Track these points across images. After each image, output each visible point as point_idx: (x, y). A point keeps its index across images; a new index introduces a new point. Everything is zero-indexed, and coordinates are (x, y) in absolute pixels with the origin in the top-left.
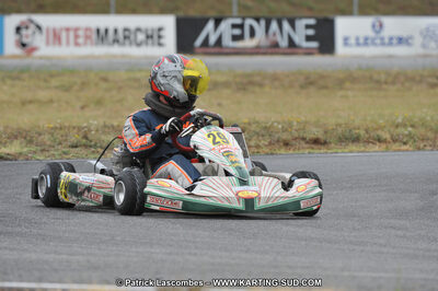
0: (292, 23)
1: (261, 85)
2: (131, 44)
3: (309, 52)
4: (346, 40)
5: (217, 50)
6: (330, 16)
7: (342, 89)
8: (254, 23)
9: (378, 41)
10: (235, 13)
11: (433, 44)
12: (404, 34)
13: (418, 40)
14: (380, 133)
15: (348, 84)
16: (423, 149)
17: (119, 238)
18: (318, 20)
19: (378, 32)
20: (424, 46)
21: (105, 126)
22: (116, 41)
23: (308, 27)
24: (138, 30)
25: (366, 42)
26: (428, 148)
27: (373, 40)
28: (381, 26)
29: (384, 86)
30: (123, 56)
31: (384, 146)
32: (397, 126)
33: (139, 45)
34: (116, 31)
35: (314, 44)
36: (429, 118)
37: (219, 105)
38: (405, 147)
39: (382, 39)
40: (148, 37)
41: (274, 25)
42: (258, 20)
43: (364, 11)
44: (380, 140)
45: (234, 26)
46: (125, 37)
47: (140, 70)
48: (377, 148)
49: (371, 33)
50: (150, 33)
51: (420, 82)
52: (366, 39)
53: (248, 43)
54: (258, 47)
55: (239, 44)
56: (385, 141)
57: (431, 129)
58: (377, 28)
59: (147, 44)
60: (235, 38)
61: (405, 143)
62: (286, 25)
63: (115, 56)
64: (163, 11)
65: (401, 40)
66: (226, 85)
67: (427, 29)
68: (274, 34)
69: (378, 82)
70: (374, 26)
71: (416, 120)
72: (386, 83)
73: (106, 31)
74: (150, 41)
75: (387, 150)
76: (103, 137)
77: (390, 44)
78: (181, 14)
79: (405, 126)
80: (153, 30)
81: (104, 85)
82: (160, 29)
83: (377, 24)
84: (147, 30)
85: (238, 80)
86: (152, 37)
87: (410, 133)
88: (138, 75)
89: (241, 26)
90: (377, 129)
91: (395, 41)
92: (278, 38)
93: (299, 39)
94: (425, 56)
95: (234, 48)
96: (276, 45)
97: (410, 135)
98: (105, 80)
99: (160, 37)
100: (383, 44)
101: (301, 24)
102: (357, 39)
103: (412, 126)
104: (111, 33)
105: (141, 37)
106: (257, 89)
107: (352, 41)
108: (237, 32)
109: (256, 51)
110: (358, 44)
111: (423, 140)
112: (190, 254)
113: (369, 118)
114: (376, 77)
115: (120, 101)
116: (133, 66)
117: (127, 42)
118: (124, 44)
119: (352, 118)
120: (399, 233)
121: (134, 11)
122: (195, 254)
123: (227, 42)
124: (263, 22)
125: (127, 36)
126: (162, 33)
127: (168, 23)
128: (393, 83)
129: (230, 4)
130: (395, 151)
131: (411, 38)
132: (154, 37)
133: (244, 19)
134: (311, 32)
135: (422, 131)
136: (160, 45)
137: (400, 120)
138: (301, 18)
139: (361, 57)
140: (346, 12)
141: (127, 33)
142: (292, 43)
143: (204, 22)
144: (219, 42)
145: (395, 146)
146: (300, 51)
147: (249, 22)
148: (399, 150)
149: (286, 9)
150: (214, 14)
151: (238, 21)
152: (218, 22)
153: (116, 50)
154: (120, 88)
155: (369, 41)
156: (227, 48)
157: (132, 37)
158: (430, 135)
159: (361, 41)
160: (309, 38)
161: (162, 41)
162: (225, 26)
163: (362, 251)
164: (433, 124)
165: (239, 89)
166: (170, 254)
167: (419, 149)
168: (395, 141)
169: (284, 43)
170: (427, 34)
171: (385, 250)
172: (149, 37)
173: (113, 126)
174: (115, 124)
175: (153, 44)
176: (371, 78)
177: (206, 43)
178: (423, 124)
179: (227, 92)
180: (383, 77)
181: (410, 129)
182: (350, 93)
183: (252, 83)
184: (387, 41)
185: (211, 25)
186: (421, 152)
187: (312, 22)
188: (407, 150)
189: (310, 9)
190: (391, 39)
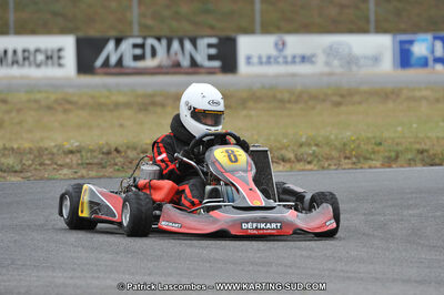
0: (194, 42)
1: (163, 106)
2: (30, 65)
3: (211, 72)
4: (249, 59)
5: (117, 70)
6: (232, 34)
7: (245, 108)
8: (155, 43)
9: (281, 60)
10: (136, 33)
11: (336, 63)
12: (308, 52)
13: (321, 59)
14: (283, 152)
15: (251, 104)
16: (328, 168)
17: (20, 263)
18: (220, 39)
19: (281, 50)
20: (327, 64)
21: (5, 149)
22: (15, 62)
23: (210, 46)
24: (37, 51)
25: (269, 60)
26: (333, 167)
27: (276, 59)
28: (284, 44)
29: (288, 106)
30: (22, 77)
31: (288, 165)
32: (301, 145)
33: (39, 66)
34: (15, 52)
35: (217, 64)
36: (332, 137)
37: (121, 126)
38: (309, 167)
39: (285, 57)
40: (47, 58)
41: (176, 45)
42: (159, 39)
43: (266, 29)
44: (284, 160)
45: (135, 46)
46: (24, 59)
47: (40, 92)
48: (281, 168)
49: (274, 52)
50: (49, 53)
51: (324, 100)
52: (269, 58)
53: (149, 63)
54: (159, 67)
55: (140, 64)
56: (289, 161)
57: (336, 148)
58: (281, 47)
59: (46, 64)
60: (136, 58)
61: (309, 163)
62: (188, 45)
63: (14, 78)
64: (63, 31)
65: (304, 59)
66: (127, 105)
67: (331, 47)
68: (176, 54)
69: (282, 101)
70: (276, 45)
71: (320, 139)
72: (289, 102)
73: (5, 52)
74: (50, 62)
75: (292, 169)
76: (3, 160)
77: (294, 62)
78: (81, 34)
79: (309, 145)
80: (52, 51)
81: (4, 107)
82: (60, 50)
83: (280, 43)
84: (46, 51)
85: (140, 100)
86: (51, 57)
87: (314, 152)
88: (38, 96)
89: (142, 46)
90: (281, 149)
91: (298, 60)
92: (180, 58)
93: (201, 58)
94: (330, 74)
95: (135, 68)
96: (177, 65)
97: (314, 155)
98: (5, 101)
99: (59, 58)
100: (286, 63)
101: (202, 43)
102: (260, 58)
103: (317, 145)
104: (10, 54)
105: (40, 57)
106: (159, 110)
107: (255, 60)
108: (138, 51)
109: (158, 71)
110: (261, 63)
111: (327, 159)
112: (93, 277)
113: (272, 138)
114: (279, 96)
115: (20, 123)
116: (32, 87)
117: (27, 63)
118: (23, 65)
119: (256, 137)
120: (304, 253)
121: (33, 32)
122: (98, 277)
123: (128, 62)
124: (164, 42)
125: (26, 57)
126: (62, 54)
127: (68, 44)
128: (297, 102)
129: (130, 24)
130: (300, 170)
131: (313, 56)
132: (54, 57)
133: (145, 38)
134: (213, 51)
135: (326, 150)
136: (60, 65)
137: (304, 140)
138: (203, 37)
139: (265, 76)
140: (249, 31)
141: (26, 54)
142: (194, 63)
143: (105, 42)
144: (120, 62)
145: (299, 166)
146: (203, 70)
147: (150, 41)
148: (303, 170)
149: (188, 28)
150: (114, 33)
151: (139, 41)
152: (118, 42)
153: (15, 71)
154: (19, 111)
155: (272, 60)
156: (128, 68)
157: (32, 58)
158: (335, 154)
159: (264, 60)
160: (211, 58)
161: (62, 61)
162: (126, 46)
163: (267, 272)
164: (336, 143)
165: (140, 110)
166: (71, 278)
167: (323, 168)
168: (299, 160)
169: (186, 62)
170: (331, 52)
171: (290, 271)
172: (49, 58)
173: (13, 149)
174: (15, 146)
175: (53, 64)
176: (274, 97)
177: (106, 63)
178: (327, 144)
179: (128, 112)
180: (286, 96)
181: (314, 148)
182: (253, 113)
183: (154, 104)
184: (289, 59)
185: (111, 45)
186: (325, 172)
187: (214, 41)
188: (311, 170)
189: (212, 27)
190: (294, 57)
